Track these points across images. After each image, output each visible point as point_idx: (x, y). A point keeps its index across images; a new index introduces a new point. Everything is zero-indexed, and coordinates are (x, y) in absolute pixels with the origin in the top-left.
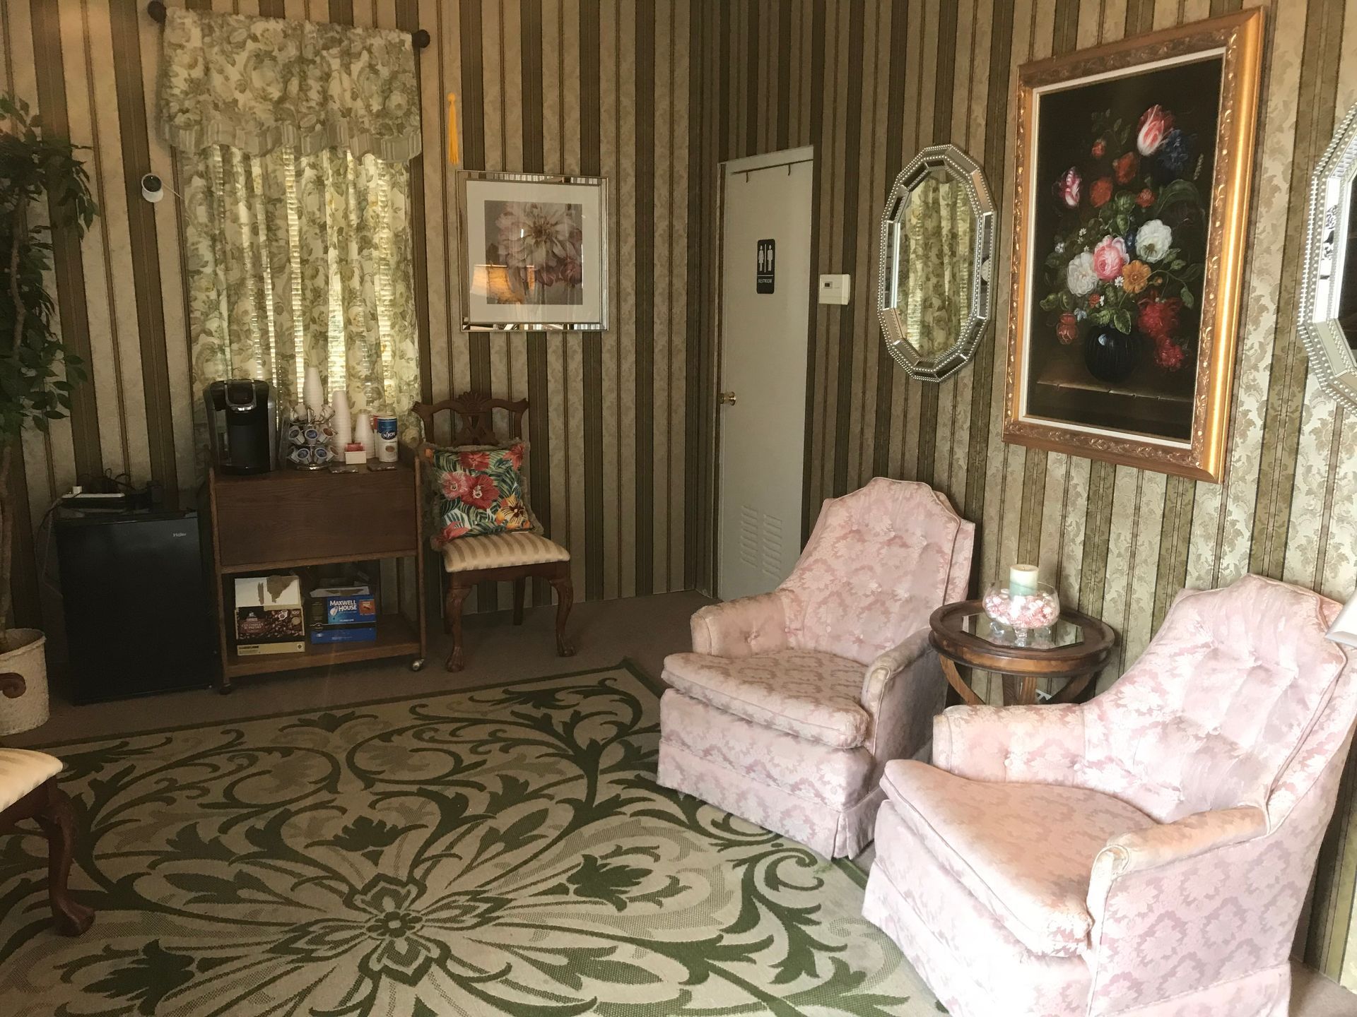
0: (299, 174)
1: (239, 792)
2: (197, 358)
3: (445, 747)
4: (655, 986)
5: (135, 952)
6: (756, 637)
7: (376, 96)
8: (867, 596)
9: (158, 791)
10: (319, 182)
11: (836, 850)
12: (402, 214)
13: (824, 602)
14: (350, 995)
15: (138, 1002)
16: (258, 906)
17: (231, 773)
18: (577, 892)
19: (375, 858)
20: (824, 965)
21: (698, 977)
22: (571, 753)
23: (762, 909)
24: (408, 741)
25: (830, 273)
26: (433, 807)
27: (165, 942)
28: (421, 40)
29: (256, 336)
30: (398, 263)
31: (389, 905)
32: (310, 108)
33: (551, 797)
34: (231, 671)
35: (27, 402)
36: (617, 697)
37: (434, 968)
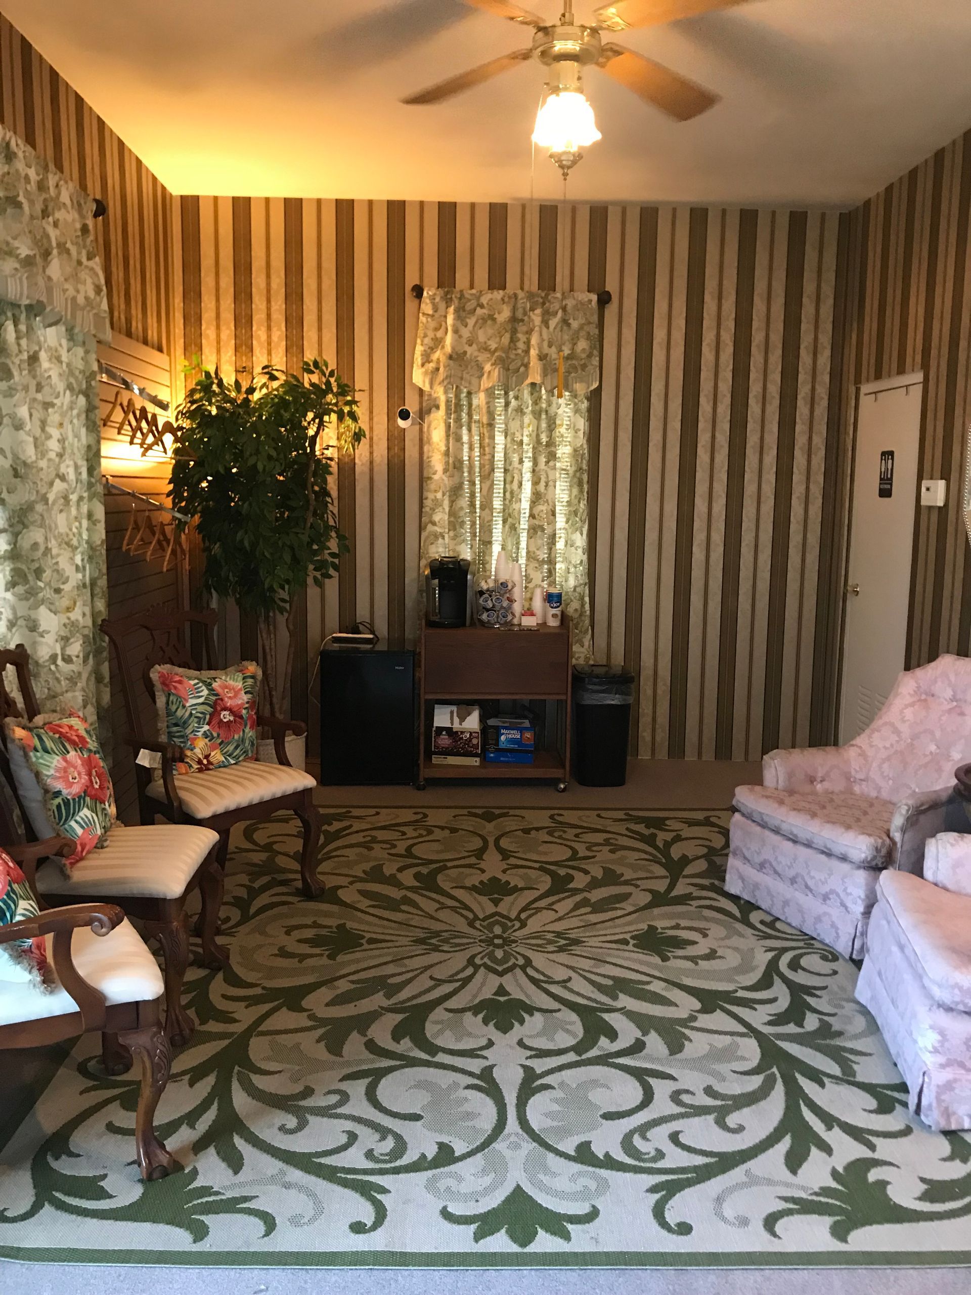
0: (507, 404)
1: (414, 850)
2: (425, 541)
3: (568, 843)
4: (672, 1009)
5: (330, 927)
6: (821, 781)
7: (567, 343)
8: (925, 756)
9: (365, 842)
10: (520, 411)
11: (855, 952)
12: (581, 434)
13: (888, 758)
14: (457, 973)
15: (327, 953)
16: (411, 916)
17: (413, 838)
18: (634, 945)
19: (496, 902)
20: (811, 1023)
21: (707, 1009)
22: (664, 861)
23: (776, 979)
24: (543, 836)
25: (931, 479)
26: (548, 879)
27: (349, 925)
28: (604, 299)
29: (468, 526)
30: (576, 471)
31: (498, 930)
32: (517, 355)
33: (637, 886)
34: (425, 773)
35: (311, 567)
36: (716, 829)
37: (518, 971)
